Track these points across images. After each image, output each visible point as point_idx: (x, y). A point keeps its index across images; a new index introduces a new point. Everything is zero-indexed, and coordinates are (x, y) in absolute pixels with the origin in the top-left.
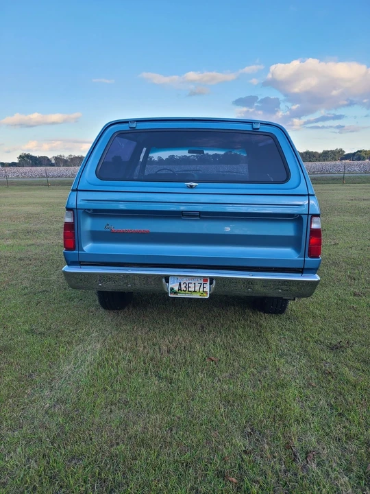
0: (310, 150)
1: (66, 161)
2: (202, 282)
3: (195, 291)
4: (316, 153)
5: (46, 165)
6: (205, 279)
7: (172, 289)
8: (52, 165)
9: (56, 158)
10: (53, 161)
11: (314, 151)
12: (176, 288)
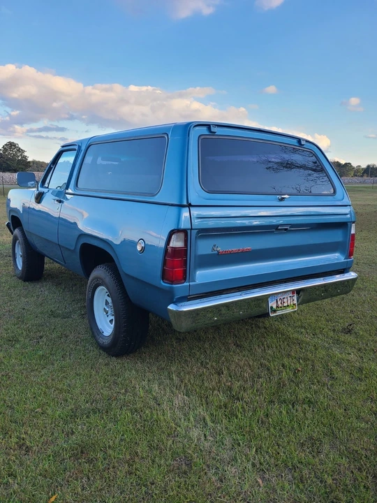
0: (37, 160)
2: (291, 295)
3: (288, 306)
4: (43, 162)
6: (293, 291)
7: (272, 307)
11: (41, 161)
12: (274, 307)
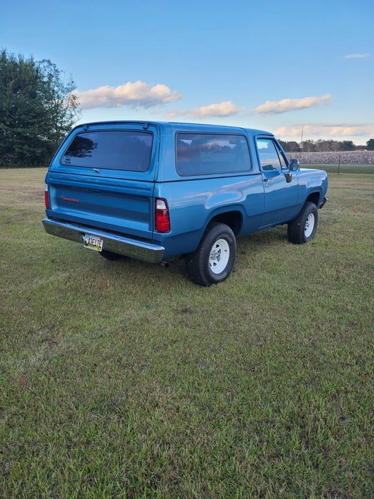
1: (314, 146)
2: (100, 240)
3: (95, 246)
5: (294, 151)
8: (299, 150)
9: (305, 143)
10: (301, 147)
12: (87, 242)
